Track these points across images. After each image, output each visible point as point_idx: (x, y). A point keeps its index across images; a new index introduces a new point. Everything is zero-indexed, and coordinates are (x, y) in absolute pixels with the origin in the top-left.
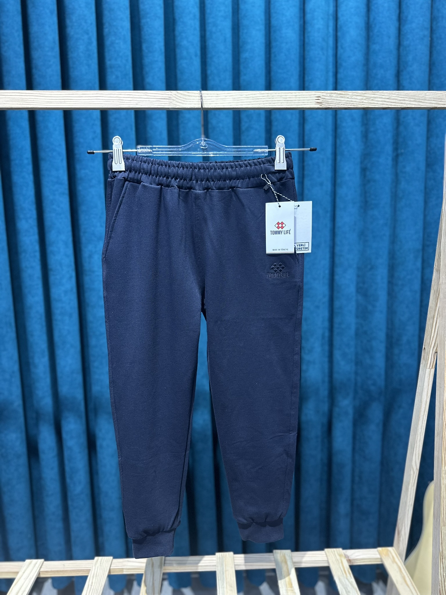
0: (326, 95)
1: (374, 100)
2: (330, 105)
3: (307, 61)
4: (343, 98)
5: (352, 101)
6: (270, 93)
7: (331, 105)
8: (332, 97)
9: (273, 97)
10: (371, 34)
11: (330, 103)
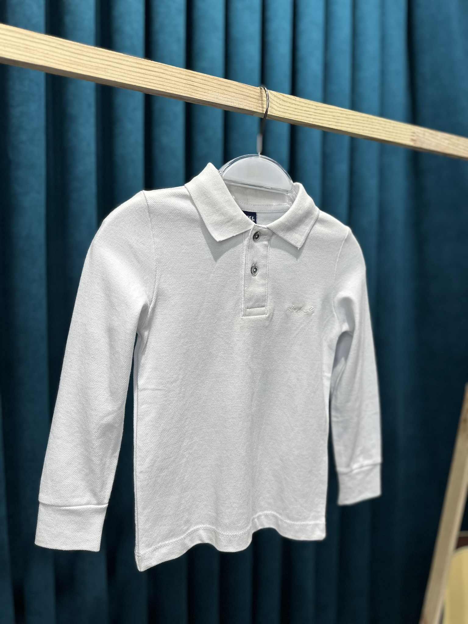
8: (424, 134)
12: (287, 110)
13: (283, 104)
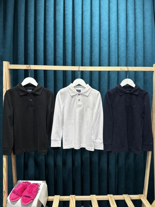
3: (110, 55)
10: (127, 49)
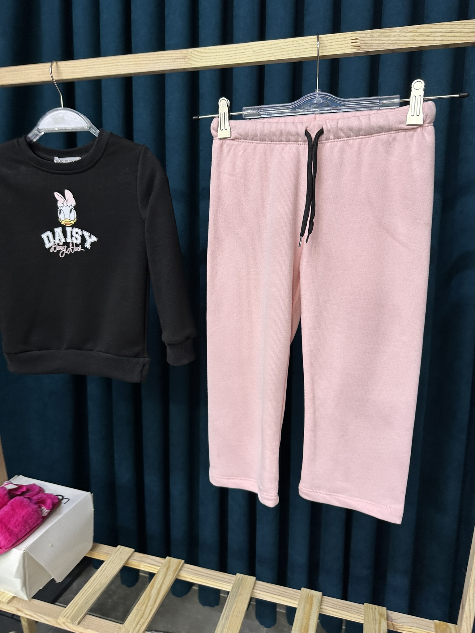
0: (365, 36)
1: (431, 36)
2: (370, 48)
4: (387, 37)
5: (399, 40)
6: (296, 41)
7: (372, 47)
8: (373, 37)
9: (299, 45)
11: (371, 46)
12: (209, 59)
13: (205, 56)
